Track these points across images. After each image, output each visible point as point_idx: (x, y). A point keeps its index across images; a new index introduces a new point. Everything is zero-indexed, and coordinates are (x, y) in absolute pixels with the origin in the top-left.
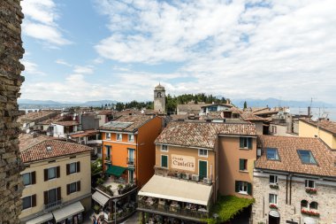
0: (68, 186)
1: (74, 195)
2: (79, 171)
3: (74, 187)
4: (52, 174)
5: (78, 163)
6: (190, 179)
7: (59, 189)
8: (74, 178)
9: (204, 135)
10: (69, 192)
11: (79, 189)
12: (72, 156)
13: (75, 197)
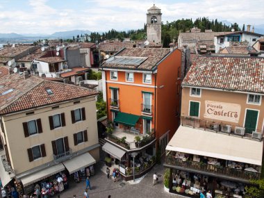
0: (75, 135)
1: (82, 146)
2: (84, 118)
3: (81, 137)
4: (56, 121)
5: (83, 110)
6: (232, 132)
7: (66, 139)
8: (80, 126)
9: (253, 75)
10: (76, 143)
11: (86, 140)
12: (76, 101)
13: (83, 148)
